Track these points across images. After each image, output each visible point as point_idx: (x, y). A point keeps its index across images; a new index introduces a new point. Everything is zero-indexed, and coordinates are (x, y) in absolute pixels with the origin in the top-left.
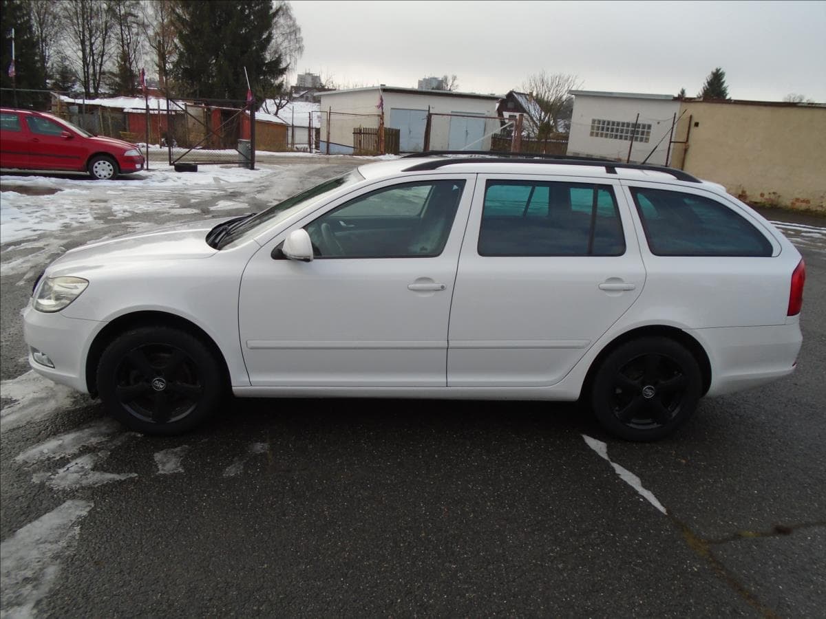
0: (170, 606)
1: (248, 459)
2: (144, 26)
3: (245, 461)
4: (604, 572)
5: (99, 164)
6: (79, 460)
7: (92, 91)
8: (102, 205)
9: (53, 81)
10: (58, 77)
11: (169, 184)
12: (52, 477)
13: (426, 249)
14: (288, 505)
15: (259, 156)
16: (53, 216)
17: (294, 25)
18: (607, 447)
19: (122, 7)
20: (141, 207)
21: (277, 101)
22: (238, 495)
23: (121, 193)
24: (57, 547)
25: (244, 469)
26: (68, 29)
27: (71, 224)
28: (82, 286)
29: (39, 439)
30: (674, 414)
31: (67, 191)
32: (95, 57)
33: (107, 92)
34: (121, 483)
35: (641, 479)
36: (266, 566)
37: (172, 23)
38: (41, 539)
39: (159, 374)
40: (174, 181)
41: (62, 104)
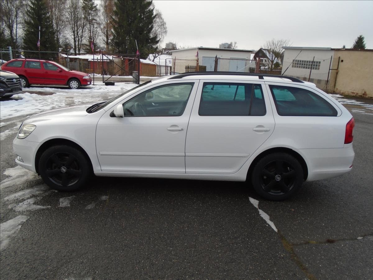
0: (47, 258)
1: (98, 202)
2: (99, 24)
3: (96, 203)
4: (238, 255)
5: (72, 82)
6: (29, 200)
7: (77, 52)
8: (71, 99)
9: (62, 49)
10: (64, 47)
11: (101, 90)
12: (17, 206)
13: (176, 113)
14: (109, 221)
15: (141, 79)
16: (49, 104)
17: (163, 21)
18: (259, 203)
19: (90, 16)
20: (87, 100)
21: (154, 55)
22: (89, 216)
23: (80, 94)
24: (10, 233)
25: (95, 206)
26: (68, 26)
27: (56, 107)
28: (33, 128)
29: (16, 191)
30: (291, 189)
31: (58, 93)
32: (79, 38)
33: (84, 52)
34: (43, 209)
35: (270, 217)
36: (91, 244)
37: (111, 22)
38: (4, 229)
39: (64, 165)
40: (104, 89)
41: (63, 58)
